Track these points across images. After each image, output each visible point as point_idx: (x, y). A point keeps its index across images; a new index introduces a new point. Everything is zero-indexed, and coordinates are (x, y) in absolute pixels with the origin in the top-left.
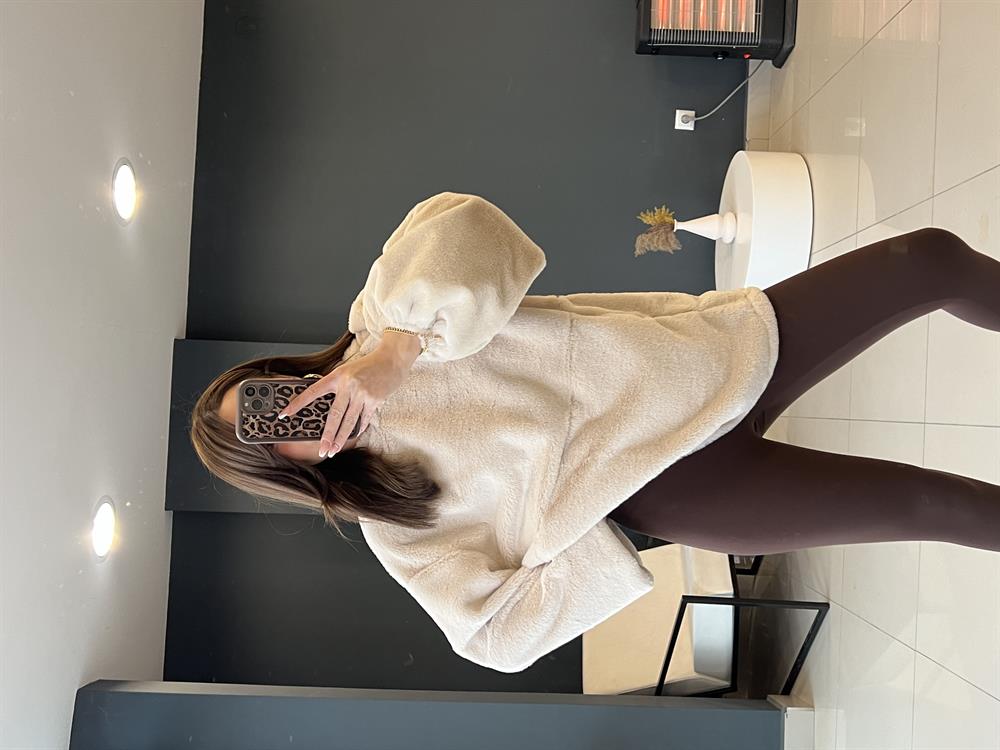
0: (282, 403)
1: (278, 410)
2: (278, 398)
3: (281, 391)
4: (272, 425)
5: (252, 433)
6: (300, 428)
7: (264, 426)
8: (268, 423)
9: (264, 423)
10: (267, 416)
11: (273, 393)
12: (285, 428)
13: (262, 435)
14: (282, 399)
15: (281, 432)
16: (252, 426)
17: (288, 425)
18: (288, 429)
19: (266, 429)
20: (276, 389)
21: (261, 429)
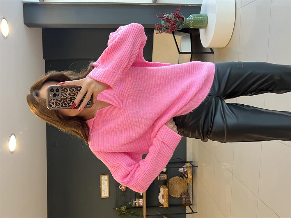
0: (64, 95)
1: (63, 97)
2: (63, 93)
3: (64, 90)
5: (53, 106)
6: (71, 104)
7: (57, 103)
8: (59, 102)
9: (58, 102)
10: (58, 99)
11: (61, 91)
12: (65, 104)
13: (57, 107)
16: (53, 103)
17: (67, 103)
18: (66, 105)
19: (58, 104)
20: (62, 89)
21: (56, 105)
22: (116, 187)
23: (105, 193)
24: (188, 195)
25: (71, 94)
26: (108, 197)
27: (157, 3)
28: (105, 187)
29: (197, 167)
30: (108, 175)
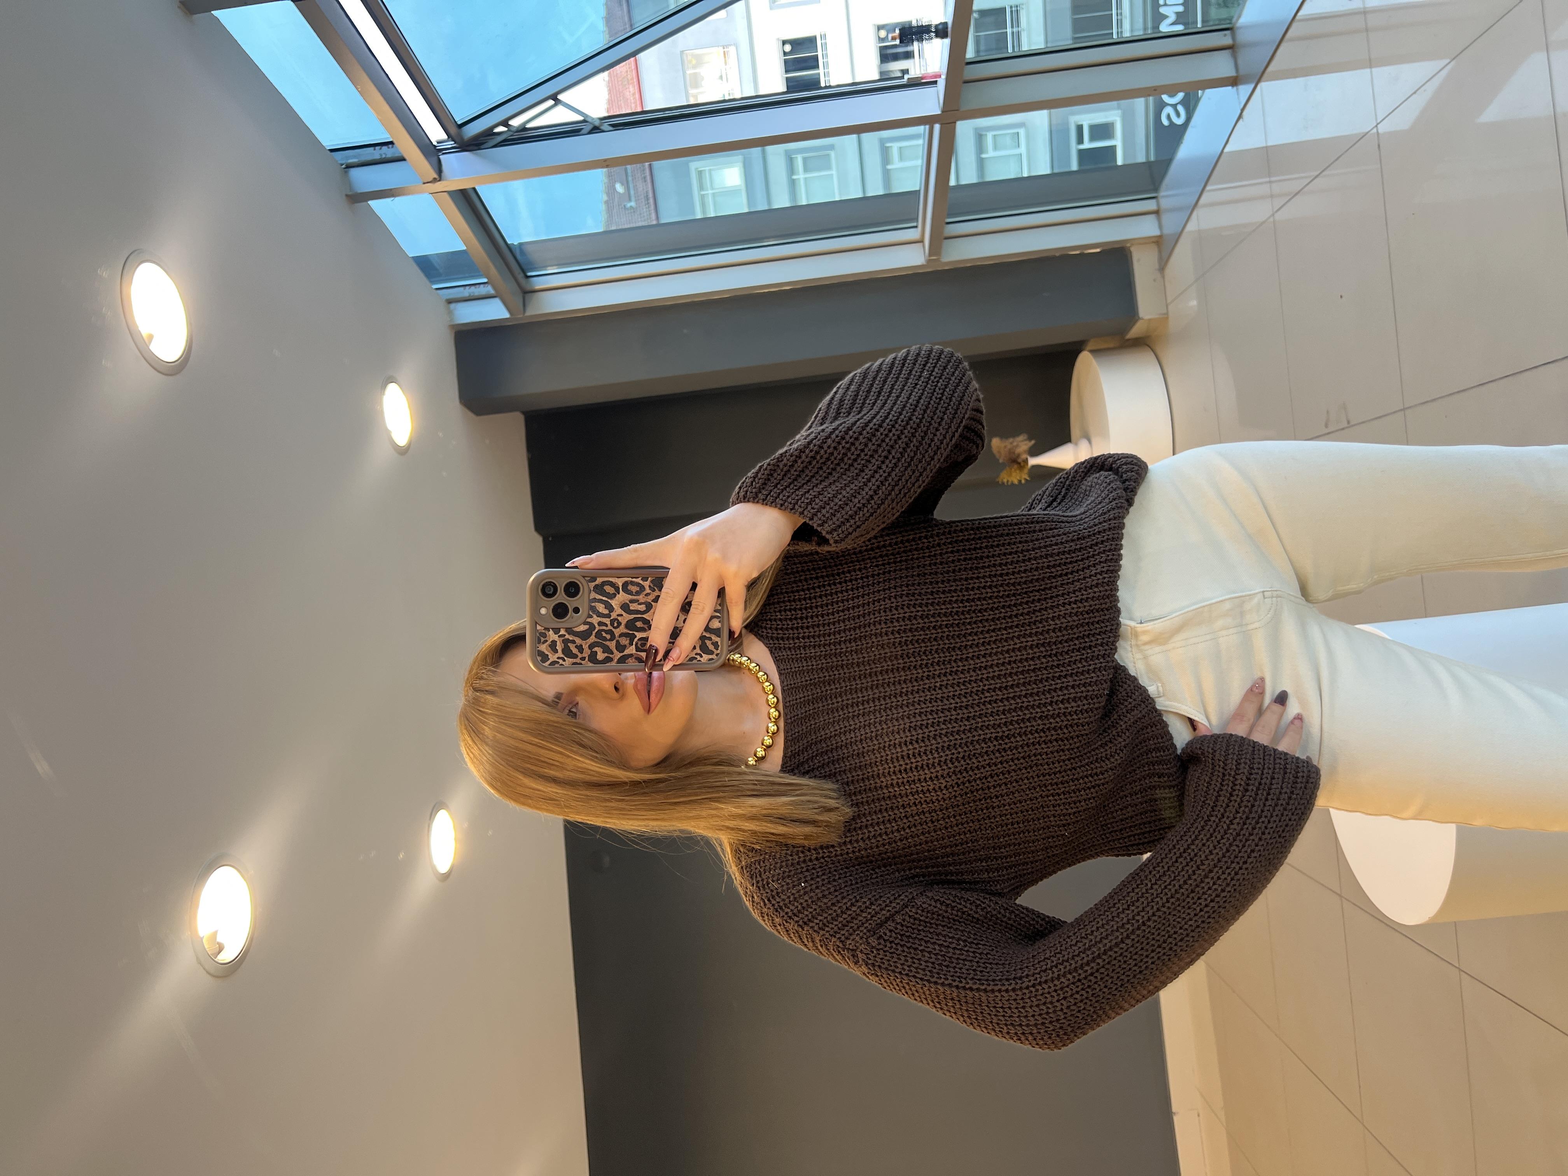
1: (595, 620)
2: (595, 600)
3: (599, 589)
4: (586, 647)
5: (553, 657)
6: (631, 650)
7: (572, 647)
8: (578, 641)
9: (573, 642)
10: (576, 629)
11: (587, 593)
12: (606, 650)
13: (569, 661)
14: (600, 601)
15: (601, 656)
16: (553, 646)
17: (612, 645)
18: (612, 653)
19: (575, 651)
20: (592, 585)
21: (567, 652)
25: (633, 607)
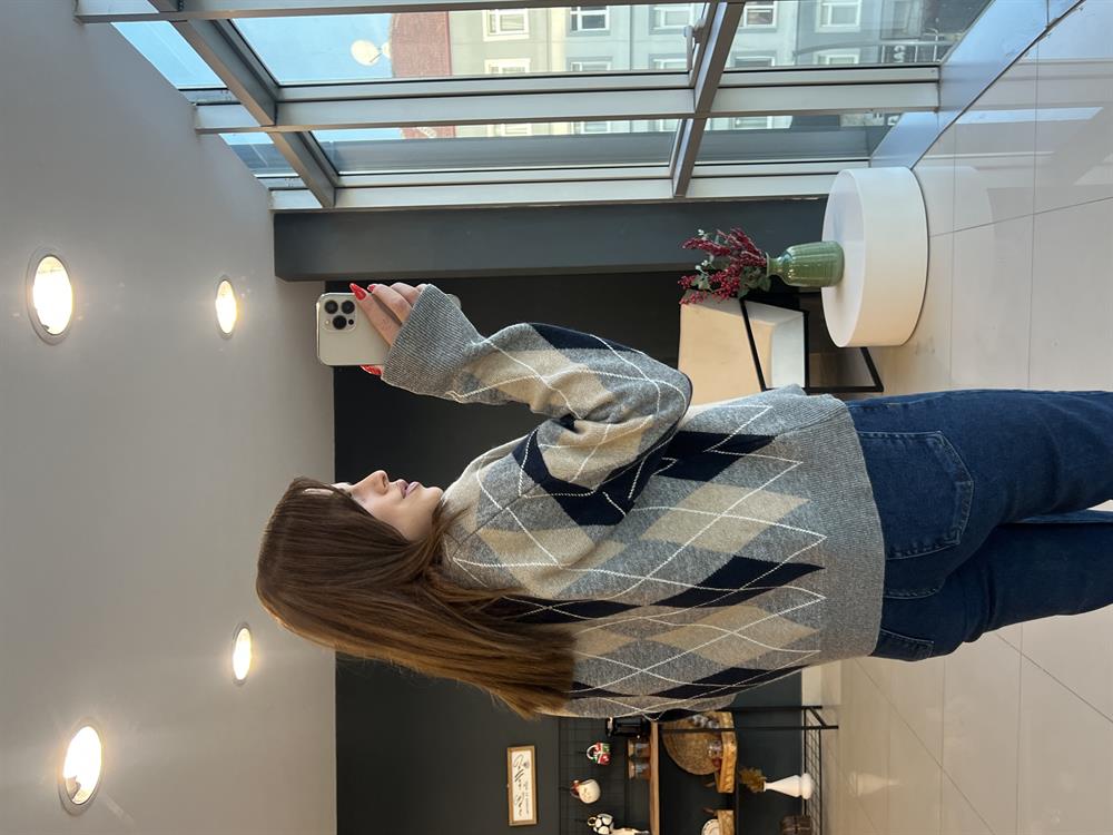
22: (560, 789)
23: (523, 808)
24: (808, 826)
26: (535, 822)
27: (688, 196)
28: (523, 789)
29: (837, 727)
30: (533, 747)
